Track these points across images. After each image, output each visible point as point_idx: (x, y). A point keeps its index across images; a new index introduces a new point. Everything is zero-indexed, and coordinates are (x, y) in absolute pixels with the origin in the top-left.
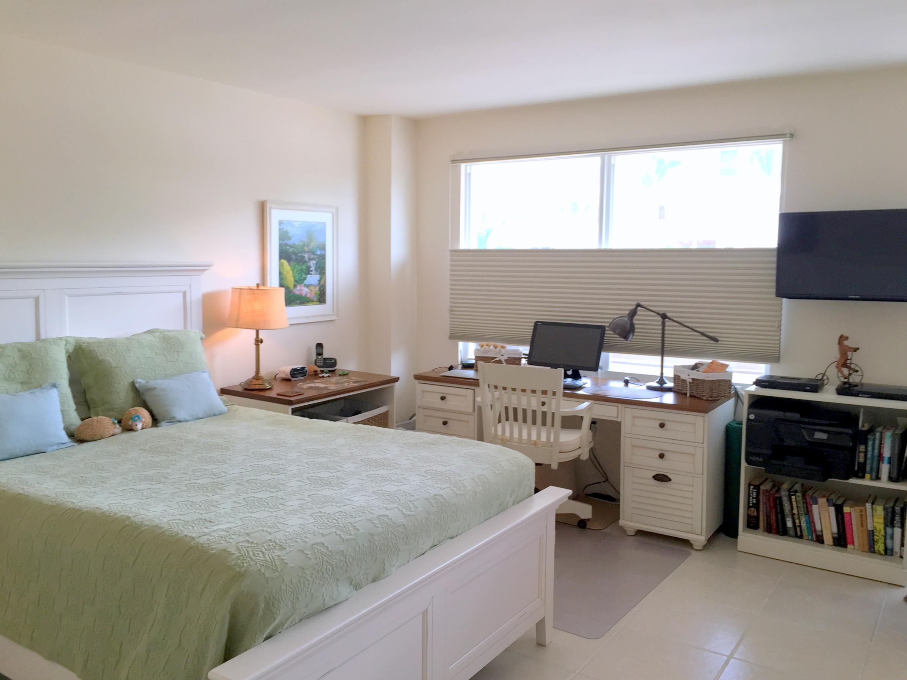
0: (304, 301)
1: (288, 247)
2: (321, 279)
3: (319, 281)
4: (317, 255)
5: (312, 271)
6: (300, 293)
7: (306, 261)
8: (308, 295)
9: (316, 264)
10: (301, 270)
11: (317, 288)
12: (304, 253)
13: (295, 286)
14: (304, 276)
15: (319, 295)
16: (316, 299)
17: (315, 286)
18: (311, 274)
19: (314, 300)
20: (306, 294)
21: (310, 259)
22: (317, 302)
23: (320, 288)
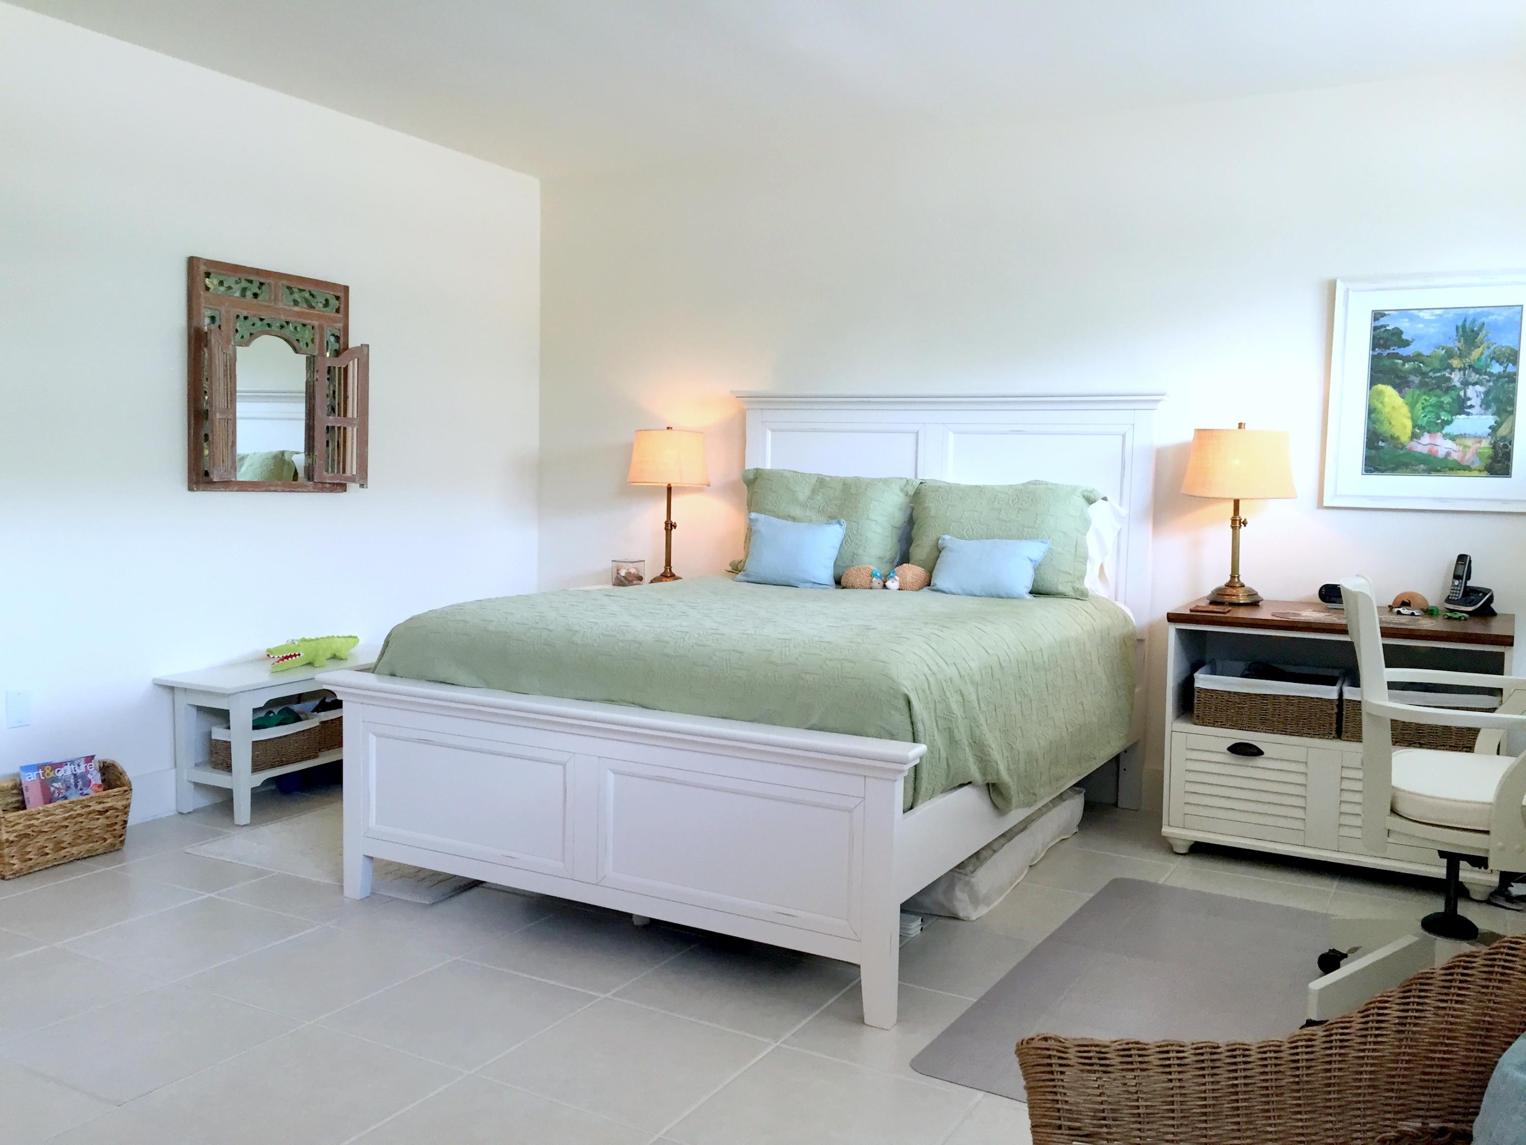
0: (1439, 468)
1: (1400, 362)
2: (1498, 425)
3: (1494, 429)
4: (1491, 375)
5: (1471, 407)
6: (1430, 451)
7: (1455, 386)
8: (1455, 456)
9: (1487, 394)
10: (1440, 406)
11: (1486, 443)
12: (1448, 370)
13: (1414, 436)
14: (1444, 416)
15: (1491, 458)
16: (1478, 464)
17: (1478, 438)
18: (1468, 414)
19: (1473, 467)
20: (1448, 454)
21: (1466, 384)
22: (1480, 471)
23: (1494, 446)
